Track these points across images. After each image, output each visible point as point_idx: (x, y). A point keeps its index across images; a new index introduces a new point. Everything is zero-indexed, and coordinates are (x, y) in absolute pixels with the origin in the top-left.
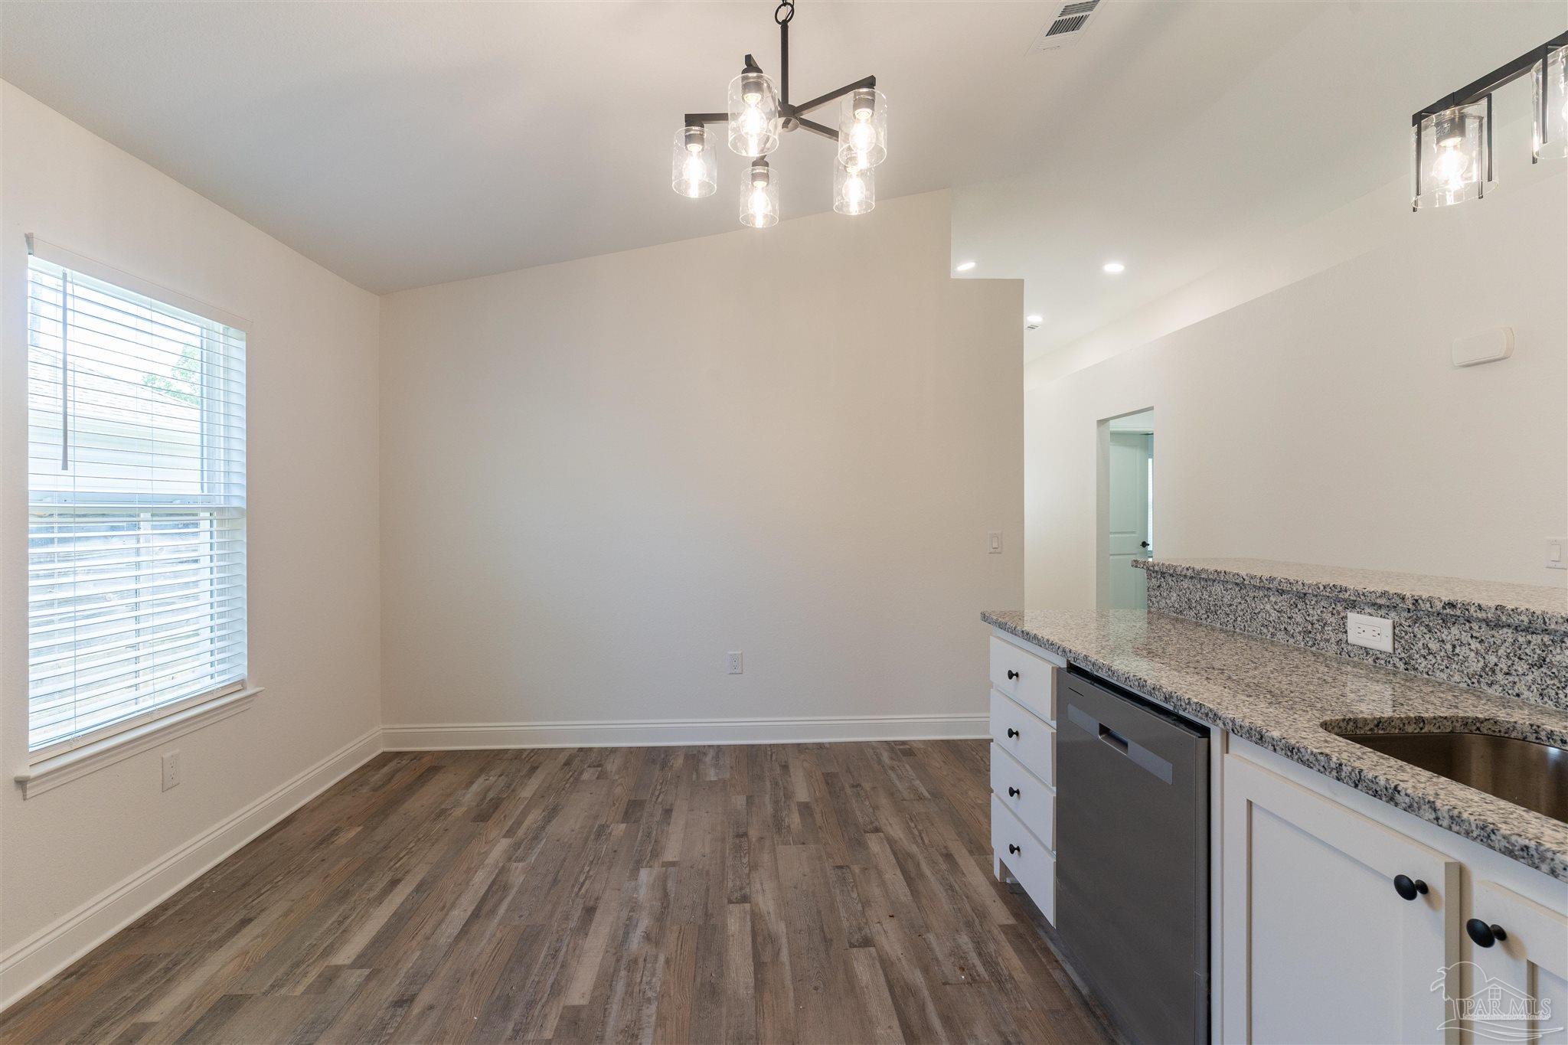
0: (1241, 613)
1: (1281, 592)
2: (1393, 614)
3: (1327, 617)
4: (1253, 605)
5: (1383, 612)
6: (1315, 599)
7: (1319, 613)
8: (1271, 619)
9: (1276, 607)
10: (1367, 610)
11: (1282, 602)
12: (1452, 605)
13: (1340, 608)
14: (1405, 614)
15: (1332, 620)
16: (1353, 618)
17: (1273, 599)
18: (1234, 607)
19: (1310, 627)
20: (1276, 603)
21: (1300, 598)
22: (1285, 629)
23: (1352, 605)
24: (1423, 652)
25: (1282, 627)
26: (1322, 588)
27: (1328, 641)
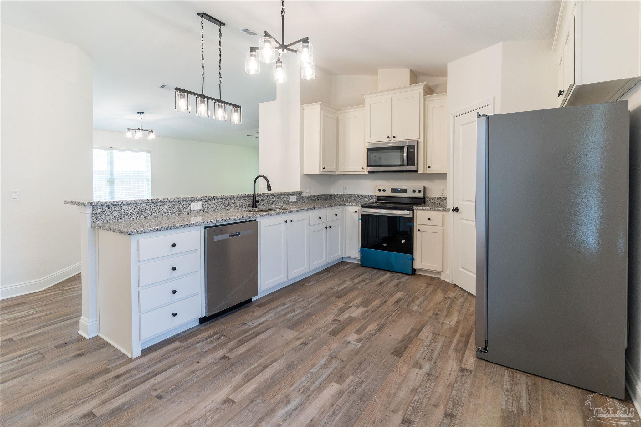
0: (155, 211)
1: (171, 202)
2: (201, 201)
3: (185, 205)
4: (160, 208)
5: (199, 201)
6: (182, 202)
7: (183, 205)
8: (167, 210)
9: (169, 206)
10: (196, 201)
11: (171, 205)
12: (215, 197)
13: (189, 202)
14: (204, 200)
15: (187, 206)
16: (192, 204)
17: (168, 204)
18: (152, 210)
19: (180, 209)
20: (169, 205)
21: (177, 202)
22: (172, 212)
23: (192, 201)
24: (207, 207)
25: (171, 212)
26: (188, 198)
27: (185, 211)
